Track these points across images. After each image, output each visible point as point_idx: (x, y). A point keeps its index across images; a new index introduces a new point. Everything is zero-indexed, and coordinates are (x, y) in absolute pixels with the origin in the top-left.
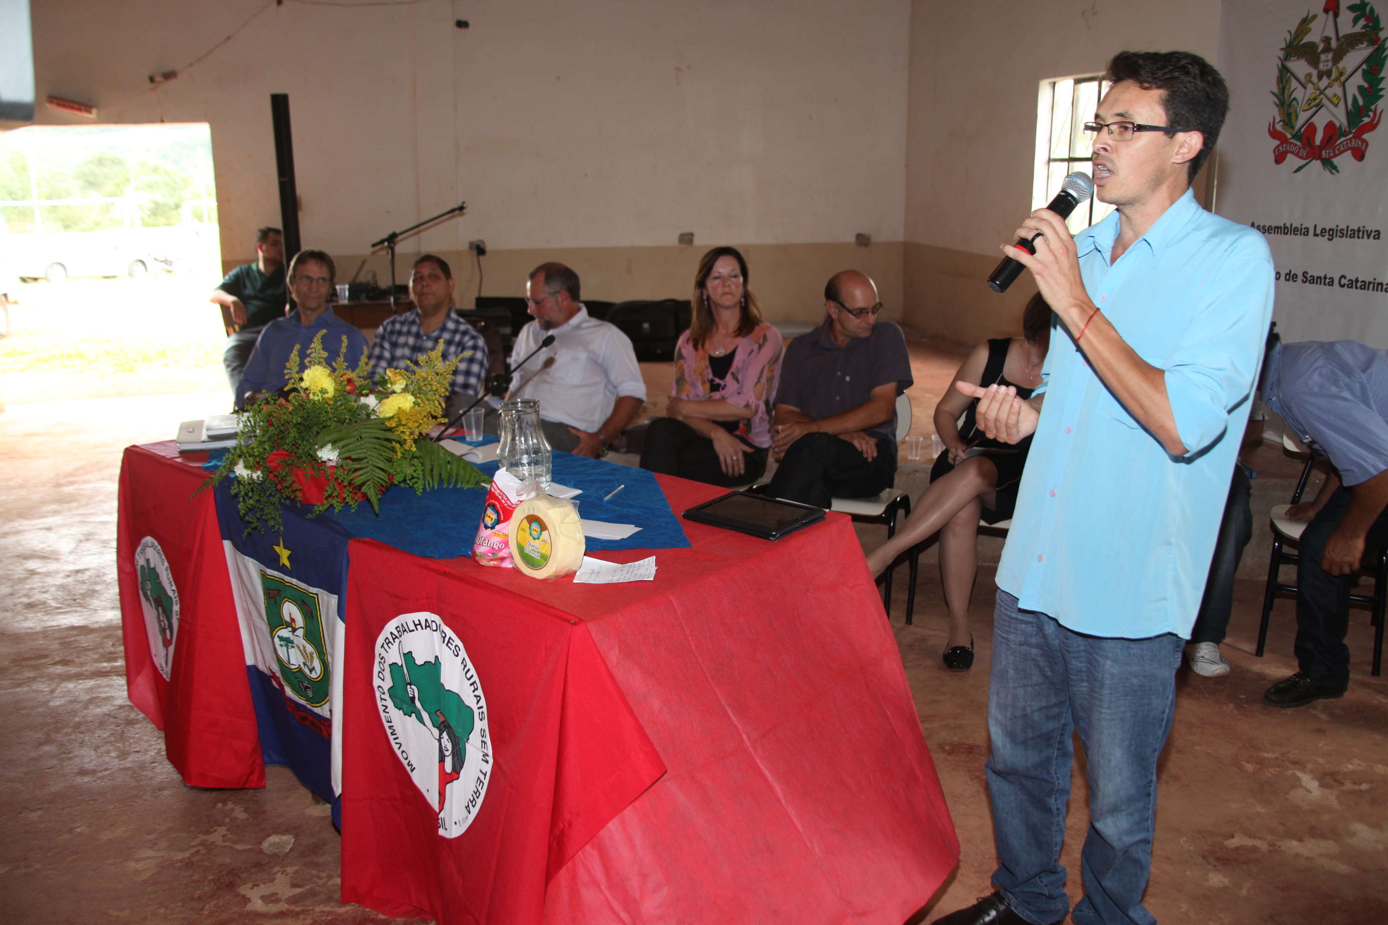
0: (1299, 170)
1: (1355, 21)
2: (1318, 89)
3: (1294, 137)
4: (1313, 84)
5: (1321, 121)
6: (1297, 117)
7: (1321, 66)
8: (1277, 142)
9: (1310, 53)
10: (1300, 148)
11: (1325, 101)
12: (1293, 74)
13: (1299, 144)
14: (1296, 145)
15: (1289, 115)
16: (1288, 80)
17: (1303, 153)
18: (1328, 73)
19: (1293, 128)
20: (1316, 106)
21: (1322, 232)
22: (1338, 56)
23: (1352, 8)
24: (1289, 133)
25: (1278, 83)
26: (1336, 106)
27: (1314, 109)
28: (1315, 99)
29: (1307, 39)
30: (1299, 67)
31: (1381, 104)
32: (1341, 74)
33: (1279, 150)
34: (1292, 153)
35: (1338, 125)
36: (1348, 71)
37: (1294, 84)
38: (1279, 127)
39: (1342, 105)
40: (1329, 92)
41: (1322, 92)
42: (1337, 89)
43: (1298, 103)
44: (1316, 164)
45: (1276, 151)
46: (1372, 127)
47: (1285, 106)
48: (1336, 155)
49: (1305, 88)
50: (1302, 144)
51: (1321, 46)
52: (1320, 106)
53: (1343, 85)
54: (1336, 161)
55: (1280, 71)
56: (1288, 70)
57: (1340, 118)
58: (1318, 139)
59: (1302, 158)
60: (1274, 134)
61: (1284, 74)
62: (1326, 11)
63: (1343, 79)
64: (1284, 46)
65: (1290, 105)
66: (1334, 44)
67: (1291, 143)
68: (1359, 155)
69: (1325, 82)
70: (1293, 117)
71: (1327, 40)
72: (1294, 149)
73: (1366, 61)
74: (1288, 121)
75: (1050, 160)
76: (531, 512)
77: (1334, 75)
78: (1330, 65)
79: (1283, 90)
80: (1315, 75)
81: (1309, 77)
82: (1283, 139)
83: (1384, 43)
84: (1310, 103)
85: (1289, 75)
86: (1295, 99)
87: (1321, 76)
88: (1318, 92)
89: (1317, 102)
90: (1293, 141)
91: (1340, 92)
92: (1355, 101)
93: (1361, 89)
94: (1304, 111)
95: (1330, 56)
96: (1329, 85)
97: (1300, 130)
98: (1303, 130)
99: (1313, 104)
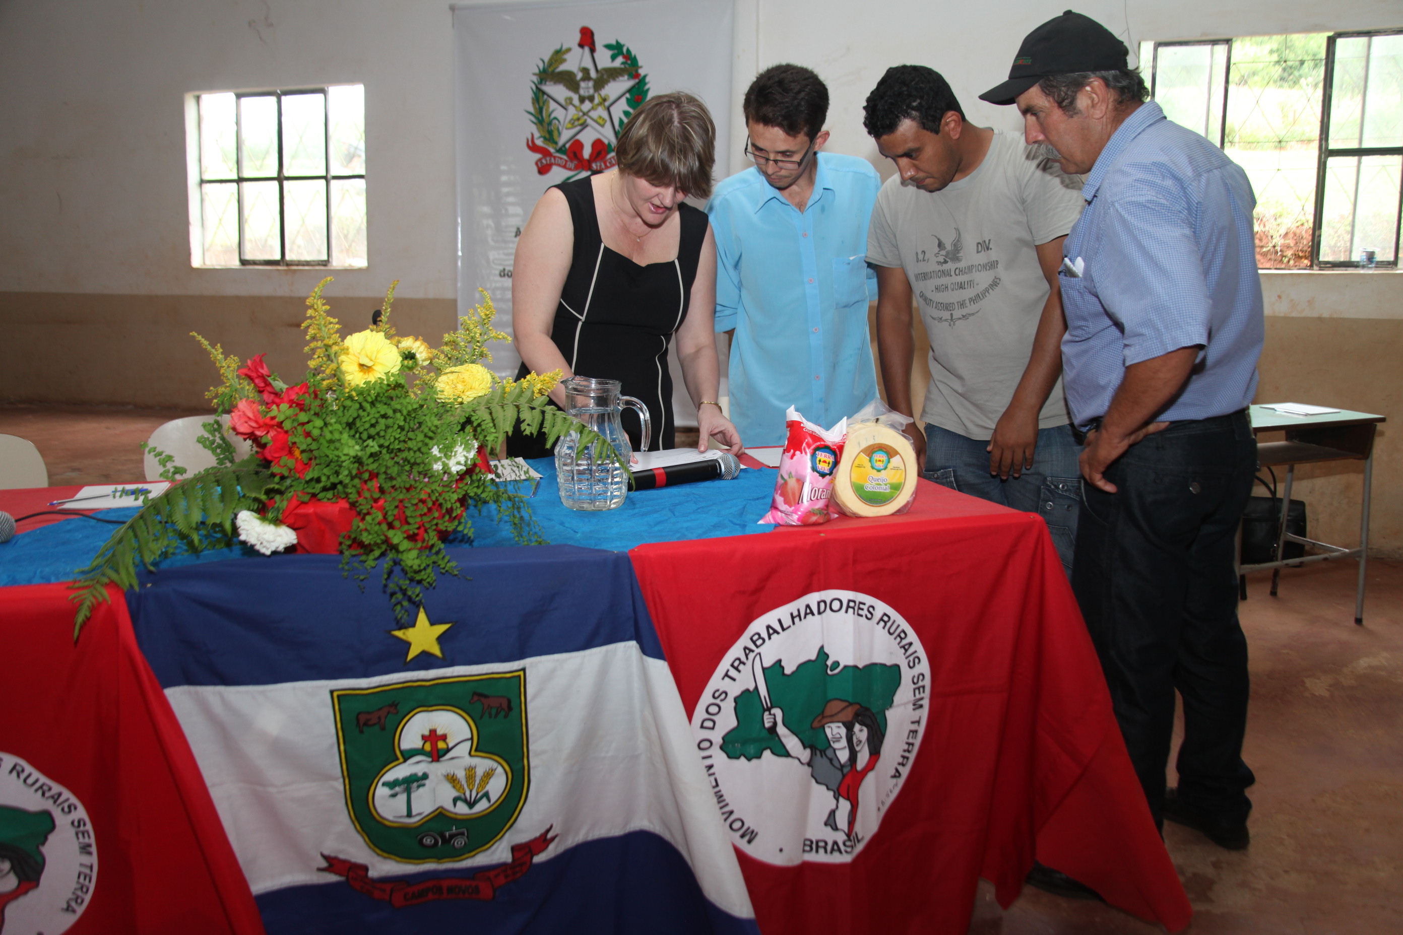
0: (568, 179)
1: (613, 58)
2: (581, 111)
3: (558, 151)
4: (574, 106)
5: (587, 139)
6: (559, 134)
7: (582, 92)
8: (538, 156)
9: (569, 80)
10: (566, 161)
11: (589, 121)
12: (549, 96)
13: (565, 157)
14: (561, 158)
15: (550, 133)
16: (545, 102)
17: (571, 165)
18: (591, 99)
19: (556, 143)
20: (581, 125)
22: (599, 84)
23: (608, 47)
24: (553, 148)
25: (533, 103)
26: (602, 126)
27: (579, 128)
28: (578, 119)
29: (562, 67)
30: (558, 91)
32: (605, 100)
33: (541, 163)
34: (559, 165)
35: (606, 142)
36: (612, 98)
37: (552, 105)
38: (539, 142)
39: (608, 125)
40: (593, 114)
41: (584, 114)
42: (601, 112)
43: (559, 122)
45: (539, 164)
47: (545, 125)
48: (607, 167)
49: (565, 109)
50: (568, 156)
51: (580, 76)
52: (584, 126)
53: (608, 109)
55: (535, 94)
56: (544, 93)
57: (609, 136)
58: (587, 153)
59: (570, 169)
60: (533, 148)
61: (539, 97)
62: (581, 45)
63: (607, 104)
64: (537, 71)
65: (550, 123)
66: (593, 74)
67: (555, 157)
69: (587, 105)
70: (555, 134)
71: (585, 71)
72: (560, 162)
73: (629, 91)
74: (550, 137)
75: (202, 182)
76: (871, 442)
77: (597, 100)
78: (591, 91)
79: (540, 110)
80: (576, 101)
81: (569, 100)
82: (545, 152)
83: (645, 76)
84: (573, 122)
85: (545, 97)
86: (555, 118)
87: (582, 100)
88: (581, 114)
89: (581, 121)
90: (558, 155)
91: (605, 115)
92: (621, 121)
93: (626, 113)
94: (567, 129)
95: (591, 84)
96: (593, 109)
97: (564, 145)
98: (568, 146)
99: (576, 123)
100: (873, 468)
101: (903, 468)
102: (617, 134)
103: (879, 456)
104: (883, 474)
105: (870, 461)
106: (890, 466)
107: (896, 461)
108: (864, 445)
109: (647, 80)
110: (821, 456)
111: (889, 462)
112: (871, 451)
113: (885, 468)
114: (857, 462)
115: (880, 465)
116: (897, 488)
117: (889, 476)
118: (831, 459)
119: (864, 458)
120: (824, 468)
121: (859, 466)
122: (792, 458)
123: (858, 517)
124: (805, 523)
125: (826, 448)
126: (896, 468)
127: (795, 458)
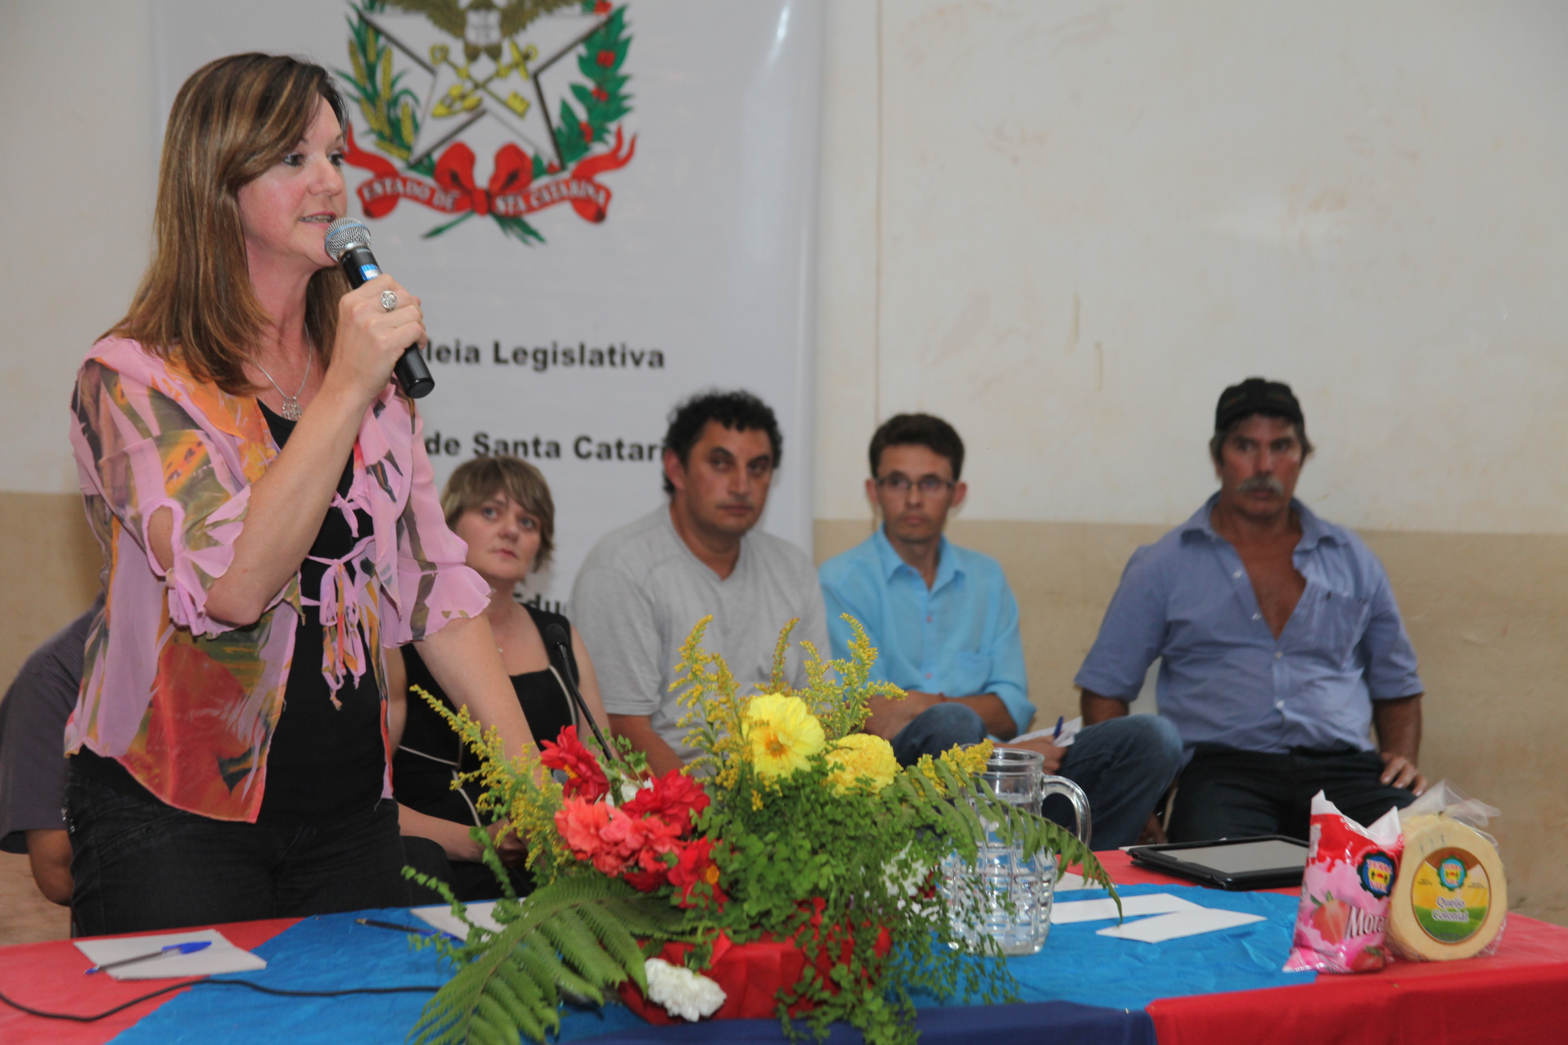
0: (437, 232)
2: (469, 77)
3: (414, 166)
4: (454, 67)
5: (484, 142)
6: (416, 127)
7: (472, 35)
8: (365, 176)
10: (433, 191)
11: (489, 103)
12: (390, 39)
13: (430, 181)
14: (419, 184)
15: (395, 125)
16: (380, 53)
17: (443, 198)
18: (494, 52)
19: (409, 148)
20: (471, 109)
21: (515, 356)
24: (401, 158)
25: (352, 54)
26: (521, 115)
27: (463, 117)
28: (463, 97)
30: (413, 29)
31: (629, 124)
32: (526, 57)
33: (371, 190)
34: (415, 198)
35: (529, 152)
36: (544, 54)
37: (399, 61)
38: (367, 144)
39: (535, 112)
40: (501, 87)
41: (477, 86)
42: (518, 84)
43: (416, 100)
44: (483, 226)
45: (367, 194)
46: (615, 161)
47: (382, 105)
48: (531, 209)
49: (431, 70)
50: (437, 178)
52: (477, 113)
53: (535, 77)
54: (533, 220)
55: (357, 33)
56: (378, 32)
57: (535, 139)
58: (483, 174)
59: (442, 209)
61: (367, 40)
63: (532, 65)
65: (394, 102)
67: (405, 181)
68: (596, 214)
69: (484, 67)
70: (407, 127)
72: (417, 190)
73: (587, 39)
74: (393, 133)
76: (1438, 845)
77: (508, 55)
78: (495, 36)
79: (371, 72)
80: (457, 51)
81: (443, 54)
82: (382, 169)
83: (621, 11)
84: (449, 104)
85: (382, 41)
86: (407, 92)
87: (472, 54)
88: (469, 86)
89: (470, 102)
90: (413, 175)
91: (528, 90)
92: (566, 111)
93: (578, 91)
94: (435, 116)
95: (493, 18)
96: (498, 74)
97: (428, 155)
98: (436, 156)
99: (458, 105)
100: (1443, 884)
101: (1486, 885)
102: (554, 135)
103: (1452, 867)
104: (1458, 895)
105: (1439, 874)
106: (1468, 882)
107: (1475, 874)
108: (1429, 850)
109: (627, 17)
110: (1375, 867)
111: (1465, 875)
112: (1439, 858)
113: (1461, 885)
114: (1420, 876)
115: (1452, 880)
116: (1478, 915)
117: (1467, 898)
118: (1388, 872)
119: (1430, 870)
120: (1379, 883)
121: (1424, 882)
122: (1329, 869)
123: (1424, 961)
124: (1357, 968)
125: (1379, 854)
126: (1477, 886)
127: (1335, 870)
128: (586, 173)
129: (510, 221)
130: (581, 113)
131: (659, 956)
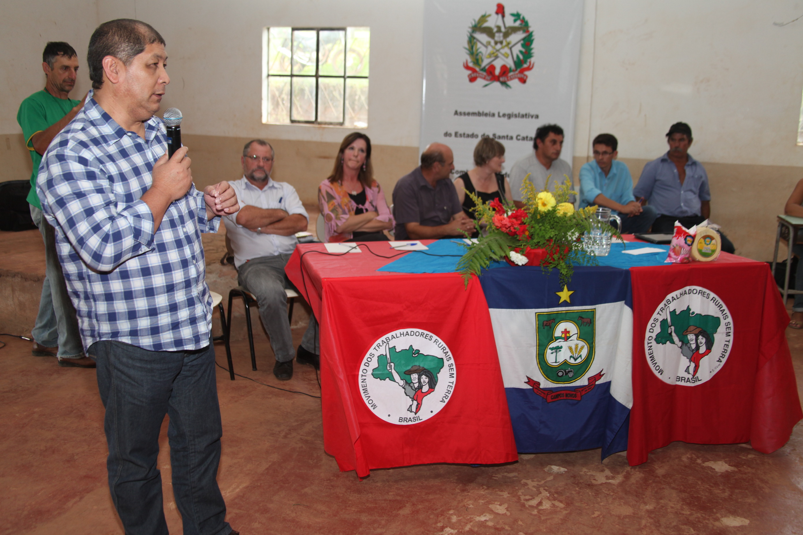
0: (486, 86)
1: (515, 21)
2: (495, 49)
3: (481, 70)
4: (492, 46)
5: (498, 65)
6: (482, 61)
7: (496, 39)
8: (469, 72)
9: (489, 32)
10: (485, 76)
11: (500, 55)
12: (477, 40)
13: (485, 74)
14: (482, 74)
15: (477, 60)
16: (475, 43)
17: (488, 78)
18: (501, 43)
19: (480, 66)
20: (495, 56)
21: (503, 115)
22: (506, 35)
23: (513, 15)
24: (478, 68)
25: (468, 43)
26: (507, 57)
27: (492, 59)
28: (493, 53)
29: (486, 25)
30: (482, 37)
31: (533, 60)
32: (509, 44)
34: (481, 78)
35: (508, 66)
36: (513, 43)
37: (479, 45)
38: (471, 65)
39: (510, 58)
40: (502, 51)
41: (497, 51)
42: (506, 50)
43: (482, 54)
44: (496, 85)
45: (470, 76)
46: (529, 69)
47: (475, 55)
48: (508, 80)
49: (486, 47)
50: (487, 73)
51: (495, 30)
52: (497, 57)
53: (511, 49)
54: (509, 83)
55: (469, 38)
56: (474, 38)
57: (510, 63)
58: (497, 72)
59: (487, 80)
60: (467, 67)
61: (472, 40)
62: (497, 13)
63: (510, 46)
64: (471, 26)
65: (477, 55)
66: (503, 29)
67: (479, 73)
68: (523, 81)
69: (499, 46)
70: (480, 61)
71: (499, 28)
72: (482, 76)
73: (524, 39)
74: (477, 62)
75: (269, 76)
76: (705, 234)
77: (504, 43)
78: (501, 39)
79: (472, 47)
80: (492, 42)
81: (489, 43)
82: (474, 71)
83: (532, 33)
84: (490, 55)
85: (475, 41)
86: (480, 52)
87: (496, 43)
88: (495, 51)
89: (495, 54)
90: (481, 72)
91: (508, 51)
92: (518, 57)
93: (521, 52)
94: (487, 58)
95: (501, 35)
96: (502, 48)
97: (485, 67)
98: (487, 67)
99: (492, 55)
100: (705, 244)
101: (716, 244)
102: (515, 63)
103: (708, 240)
104: (709, 246)
105: (705, 241)
107: (713, 241)
108: (703, 235)
109: (534, 34)
110: (689, 239)
111: (711, 242)
112: (705, 237)
113: (710, 244)
114: (700, 241)
115: (708, 243)
116: (714, 251)
117: (711, 247)
118: (691, 240)
119: (702, 240)
120: (689, 243)
121: (701, 243)
122: (678, 238)
123: (699, 261)
124: (682, 262)
125: (690, 236)
126: (713, 244)
127: (679, 239)
128: (522, 71)
129: (504, 83)
130: (521, 57)
131: (514, 251)
